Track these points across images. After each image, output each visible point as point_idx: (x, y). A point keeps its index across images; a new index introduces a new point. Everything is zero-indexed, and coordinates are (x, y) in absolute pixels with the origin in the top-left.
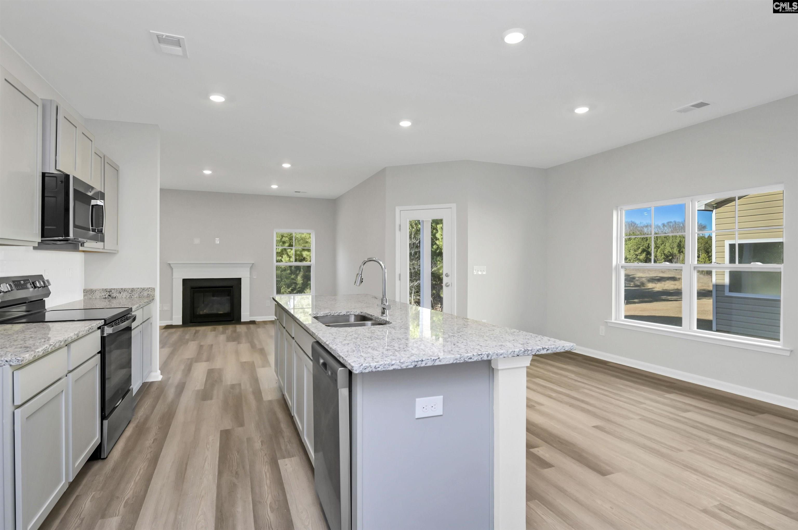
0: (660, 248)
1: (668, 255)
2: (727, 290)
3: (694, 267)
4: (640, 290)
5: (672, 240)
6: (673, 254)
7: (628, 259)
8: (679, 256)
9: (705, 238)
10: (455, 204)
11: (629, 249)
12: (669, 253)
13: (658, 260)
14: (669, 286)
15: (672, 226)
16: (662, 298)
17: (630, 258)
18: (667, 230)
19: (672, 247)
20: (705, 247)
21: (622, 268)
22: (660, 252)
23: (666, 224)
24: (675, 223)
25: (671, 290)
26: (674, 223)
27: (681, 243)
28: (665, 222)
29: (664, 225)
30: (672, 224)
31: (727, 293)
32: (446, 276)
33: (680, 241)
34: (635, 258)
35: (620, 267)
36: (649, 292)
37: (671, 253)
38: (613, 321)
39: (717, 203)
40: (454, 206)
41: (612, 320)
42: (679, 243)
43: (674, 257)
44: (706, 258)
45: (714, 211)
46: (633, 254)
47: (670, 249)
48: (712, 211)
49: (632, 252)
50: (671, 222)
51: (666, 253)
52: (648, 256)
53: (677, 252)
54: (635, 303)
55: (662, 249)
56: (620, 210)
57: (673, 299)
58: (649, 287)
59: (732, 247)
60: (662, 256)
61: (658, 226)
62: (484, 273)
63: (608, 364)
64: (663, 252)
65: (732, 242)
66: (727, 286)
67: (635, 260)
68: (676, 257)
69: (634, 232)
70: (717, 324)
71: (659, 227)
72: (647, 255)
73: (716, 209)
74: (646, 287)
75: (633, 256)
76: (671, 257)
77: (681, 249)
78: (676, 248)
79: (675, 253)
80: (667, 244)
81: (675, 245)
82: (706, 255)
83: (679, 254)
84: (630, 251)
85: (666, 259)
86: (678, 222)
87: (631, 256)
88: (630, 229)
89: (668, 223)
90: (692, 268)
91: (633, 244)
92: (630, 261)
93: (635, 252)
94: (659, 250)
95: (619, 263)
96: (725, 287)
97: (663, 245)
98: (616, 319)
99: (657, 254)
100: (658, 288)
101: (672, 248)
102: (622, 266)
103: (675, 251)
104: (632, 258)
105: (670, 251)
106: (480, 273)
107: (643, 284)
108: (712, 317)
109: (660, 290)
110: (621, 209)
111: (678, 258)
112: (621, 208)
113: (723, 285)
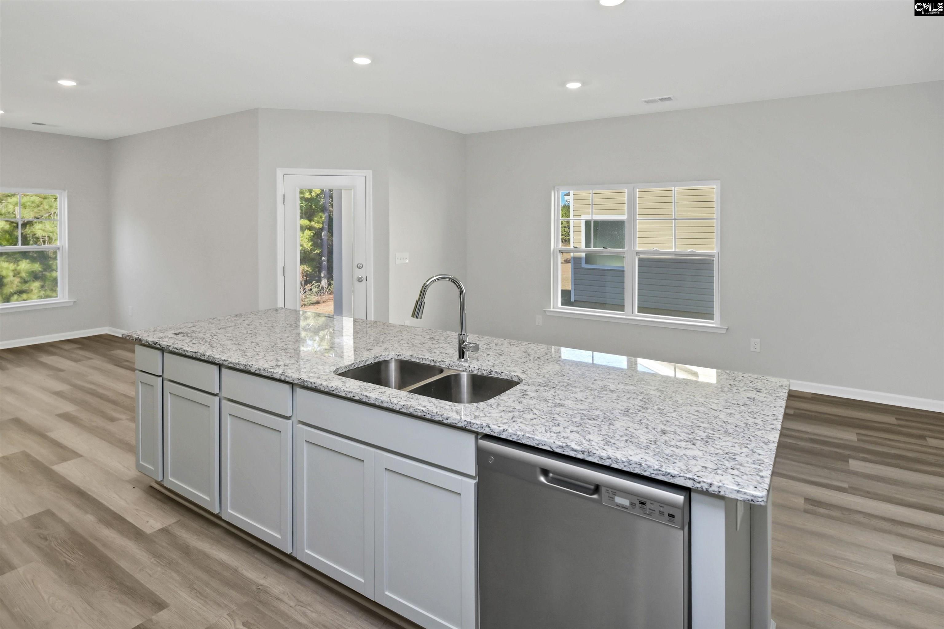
2: (583, 262)
3: (636, 253)
10: (372, 171)
31: (584, 265)
32: (359, 268)
38: (552, 309)
41: (550, 309)
56: (557, 191)
59: (588, 223)
62: (407, 261)
65: (588, 217)
66: (583, 258)
70: (574, 295)
90: (635, 254)
95: (556, 247)
96: (582, 259)
98: (553, 308)
102: (559, 251)
106: (402, 262)
108: (570, 287)
112: (558, 189)
113: (580, 258)
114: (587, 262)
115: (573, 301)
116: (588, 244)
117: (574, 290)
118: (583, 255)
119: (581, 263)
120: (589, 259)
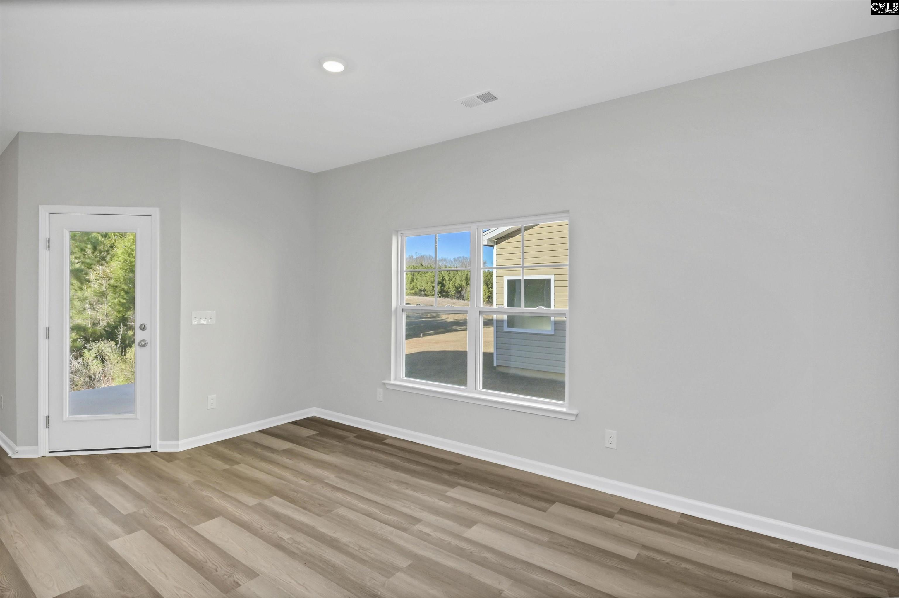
0: (452, 281)
1: (458, 287)
2: (505, 324)
3: (480, 311)
4: (436, 321)
5: (461, 273)
6: (462, 286)
7: (426, 291)
8: (467, 288)
9: (486, 272)
10: (157, 210)
11: (427, 281)
12: (459, 285)
13: (450, 292)
14: (459, 317)
15: (461, 261)
16: (453, 329)
17: (428, 290)
18: (458, 264)
19: (461, 279)
20: (486, 280)
21: (403, 312)
22: (452, 284)
23: (456, 259)
24: (464, 258)
25: (460, 320)
26: (462, 258)
27: (468, 276)
28: (456, 257)
29: (455, 259)
30: (461, 259)
31: (506, 329)
32: (142, 330)
33: (467, 275)
34: (432, 289)
35: (401, 310)
36: (442, 323)
37: (460, 286)
39: (498, 239)
40: (156, 212)
41: (390, 380)
42: (466, 276)
43: (463, 289)
44: (486, 290)
45: (495, 246)
46: (430, 286)
47: (460, 281)
48: (493, 246)
49: (429, 283)
50: (460, 257)
51: (457, 286)
52: (443, 288)
53: (465, 285)
54: (430, 335)
55: (453, 281)
57: (461, 329)
58: (443, 318)
60: (453, 288)
61: (450, 260)
62: (212, 322)
63: (384, 441)
64: (455, 284)
65: (510, 278)
66: (505, 320)
67: (432, 291)
68: (464, 289)
69: (431, 265)
70: (497, 360)
71: (452, 261)
72: (441, 287)
73: (496, 245)
74: (440, 318)
75: (430, 287)
76: (460, 289)
77: (468, 282)
78: (465, 280)
79: (463, 286)
80: (458, 277)
81: (464, 278)
82: (486, 287)
83: (466, 287)
84: (428, 283)
85: (457, 291)
86: (466, 257)
87: (428, 288)
88: (428, 262)
89: (458, 258)
90: (478, 312)
91: (430, 276)
92: (428, 292)
93: (432, 284)
94: (451, 282)
95: (399, 305)
96: (504, 322)
97: (454, 278)
98: (395, 381)
99: (450, 286)
100: (450, 318)
101: (461, 281)
103: (464, 283)
104: (429, 290)
105: (460, 284)
106: (203, 322)
107: (438, 316)
108: (493, 350)
109: (452, 320)
110: (402, 235)
111: (465, 290)
113: (502, 321)
114: (508, 326)
115: (496, 366)
116: (511, 303)
117: (497, 354)
118: (505, 317)
119: (503, 327)
120: (512, 321)
